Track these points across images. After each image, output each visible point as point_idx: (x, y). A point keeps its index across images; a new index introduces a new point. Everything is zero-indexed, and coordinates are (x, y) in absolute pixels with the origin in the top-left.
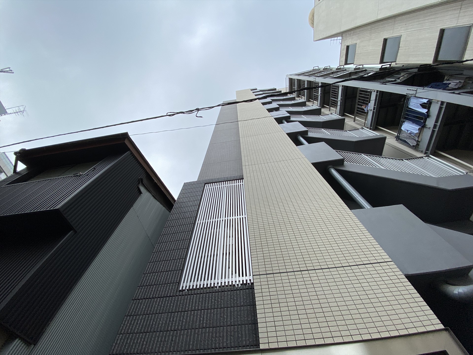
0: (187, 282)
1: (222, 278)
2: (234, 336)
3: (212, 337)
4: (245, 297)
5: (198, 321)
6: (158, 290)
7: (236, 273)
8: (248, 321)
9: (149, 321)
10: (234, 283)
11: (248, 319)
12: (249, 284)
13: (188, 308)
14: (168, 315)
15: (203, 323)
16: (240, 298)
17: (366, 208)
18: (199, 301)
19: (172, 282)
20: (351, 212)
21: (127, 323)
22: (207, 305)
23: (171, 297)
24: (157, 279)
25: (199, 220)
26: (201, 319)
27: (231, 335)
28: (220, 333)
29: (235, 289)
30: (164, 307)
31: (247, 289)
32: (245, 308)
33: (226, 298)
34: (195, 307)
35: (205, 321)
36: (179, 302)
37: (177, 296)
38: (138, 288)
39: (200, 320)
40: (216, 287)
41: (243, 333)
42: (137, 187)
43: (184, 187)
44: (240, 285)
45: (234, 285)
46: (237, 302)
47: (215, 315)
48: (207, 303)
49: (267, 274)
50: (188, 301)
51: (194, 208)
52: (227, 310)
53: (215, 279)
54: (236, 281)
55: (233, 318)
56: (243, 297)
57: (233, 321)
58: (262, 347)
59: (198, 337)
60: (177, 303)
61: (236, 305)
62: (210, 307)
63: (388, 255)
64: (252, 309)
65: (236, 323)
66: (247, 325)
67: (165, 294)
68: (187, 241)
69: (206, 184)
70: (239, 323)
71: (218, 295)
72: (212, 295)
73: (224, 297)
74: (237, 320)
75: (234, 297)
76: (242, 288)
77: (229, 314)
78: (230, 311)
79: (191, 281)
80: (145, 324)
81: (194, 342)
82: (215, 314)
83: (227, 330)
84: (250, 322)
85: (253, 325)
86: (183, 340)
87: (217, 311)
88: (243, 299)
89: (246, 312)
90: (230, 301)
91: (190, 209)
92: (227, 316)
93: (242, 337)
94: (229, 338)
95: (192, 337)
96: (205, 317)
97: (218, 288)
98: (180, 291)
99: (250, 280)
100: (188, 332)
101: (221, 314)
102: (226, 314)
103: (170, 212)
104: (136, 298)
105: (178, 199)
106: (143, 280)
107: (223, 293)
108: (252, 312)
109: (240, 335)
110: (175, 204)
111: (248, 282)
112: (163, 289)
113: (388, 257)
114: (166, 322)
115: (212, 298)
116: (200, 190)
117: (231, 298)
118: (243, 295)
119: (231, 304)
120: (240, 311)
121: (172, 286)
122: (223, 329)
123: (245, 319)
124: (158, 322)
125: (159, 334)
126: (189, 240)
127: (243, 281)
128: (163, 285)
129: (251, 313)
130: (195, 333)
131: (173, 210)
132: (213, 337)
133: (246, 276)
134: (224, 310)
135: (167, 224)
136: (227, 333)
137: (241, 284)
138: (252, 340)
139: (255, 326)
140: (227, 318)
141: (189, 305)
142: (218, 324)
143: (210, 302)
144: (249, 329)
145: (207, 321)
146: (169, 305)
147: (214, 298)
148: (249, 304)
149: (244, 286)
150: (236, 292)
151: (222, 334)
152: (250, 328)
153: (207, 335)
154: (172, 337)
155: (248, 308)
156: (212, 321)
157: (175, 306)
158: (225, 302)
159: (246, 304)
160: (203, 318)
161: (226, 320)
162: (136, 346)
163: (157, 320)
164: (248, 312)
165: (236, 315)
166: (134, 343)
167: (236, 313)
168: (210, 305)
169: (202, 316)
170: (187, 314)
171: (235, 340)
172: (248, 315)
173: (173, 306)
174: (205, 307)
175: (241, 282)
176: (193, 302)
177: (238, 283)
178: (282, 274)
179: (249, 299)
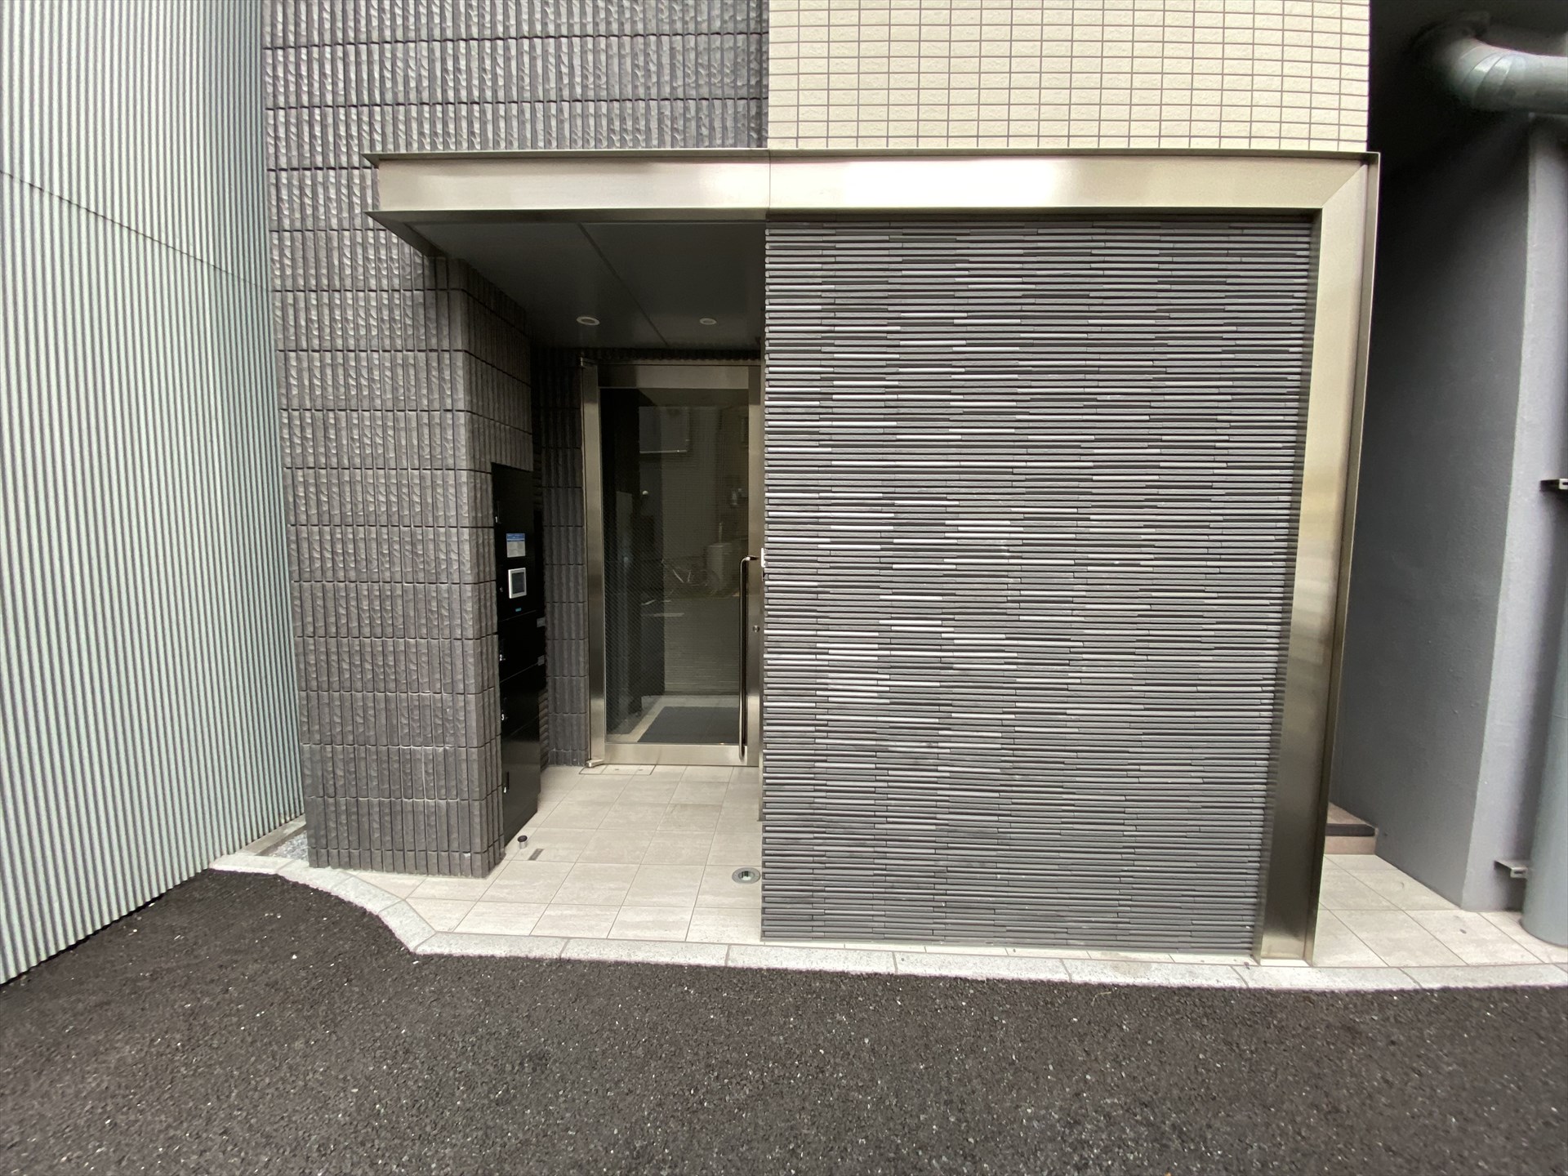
2: (684, 132)
3: (611, 130)
5: (552, 76)
8: (735, 87)
9: (365, 68)
11: (735, 81)
13: (506, 28)
14: (431, 50)
15: (572, 85)
18: (544, 3)
21: (285, 73)
22: (577, 19)
26: (565, 70)
27: (673, 129)
28: (636, 120)
30: (405, 18)
32: (729, 41)
34: (531, 22)
39: (559, 74)
41: (717, 124)
46: (696, 17)
47: (616, 61)
48: (576, 11)
52: (659, 44)
55: (680, 73)
57: (680, 82)
59: (560, 129)
61: (691, 27)
62: (590, 30)
64: (753, 48)
65: (693, 93)
66: (730, 103)
70: (705, 92)
74: (696, 81)
77: (666, 60)
78: (672, 49)
80: (353, 77)
82: (612, 57)
83: (660, 113)
84: (743, 92)
85: (753, 104)
87: (621, 46)
88: (722, 8)
89: (731, 55)
90: (671, 9)
92: (660, 65)
95: (540, 126)
96: (577, 62)
100: (521, 112)
101: (634, 56)
102: (654, 57)
108: (752, 57)
109: (705, 131)
114: (431, 71)
119: (672, 22)
120: (709, 50)
122: (648, 108)
123: (726, 80)
124: (400, 73)
129: (749, 62)
132: (613, 131)
134: (646, 45)
136: (660, 121)
138: (746, 146)
139: (759, 107)
140: (659, 74)
141: (506, 16)
142: (629, 93)
143: (589, 10)
144: (736, 112)
145: (584, 77)
146: (423, 10)
148: (742, 27)
151: (643, 123)
152: (740, 109)
153: (592, 121)
154: (470, 124)
155: (740, 44)
156: (604, 79)
157: (449, 15)
158: (650, 14)
159: (730, 27)
160: (571, 67)
161: (654, 79)
162: (348, 145)
163: (394, 65)
164: (736, 57)
165: (691, 64)
166: (340, 137)
167: (692, 55)
168: (590, 19)
169: (565, 59)
170: (507, 49)
171: (690, 144)
172: (736, 67)
173: (442, 17)
174: (570, 26)
176: (518, 4)
179: (744, 6)
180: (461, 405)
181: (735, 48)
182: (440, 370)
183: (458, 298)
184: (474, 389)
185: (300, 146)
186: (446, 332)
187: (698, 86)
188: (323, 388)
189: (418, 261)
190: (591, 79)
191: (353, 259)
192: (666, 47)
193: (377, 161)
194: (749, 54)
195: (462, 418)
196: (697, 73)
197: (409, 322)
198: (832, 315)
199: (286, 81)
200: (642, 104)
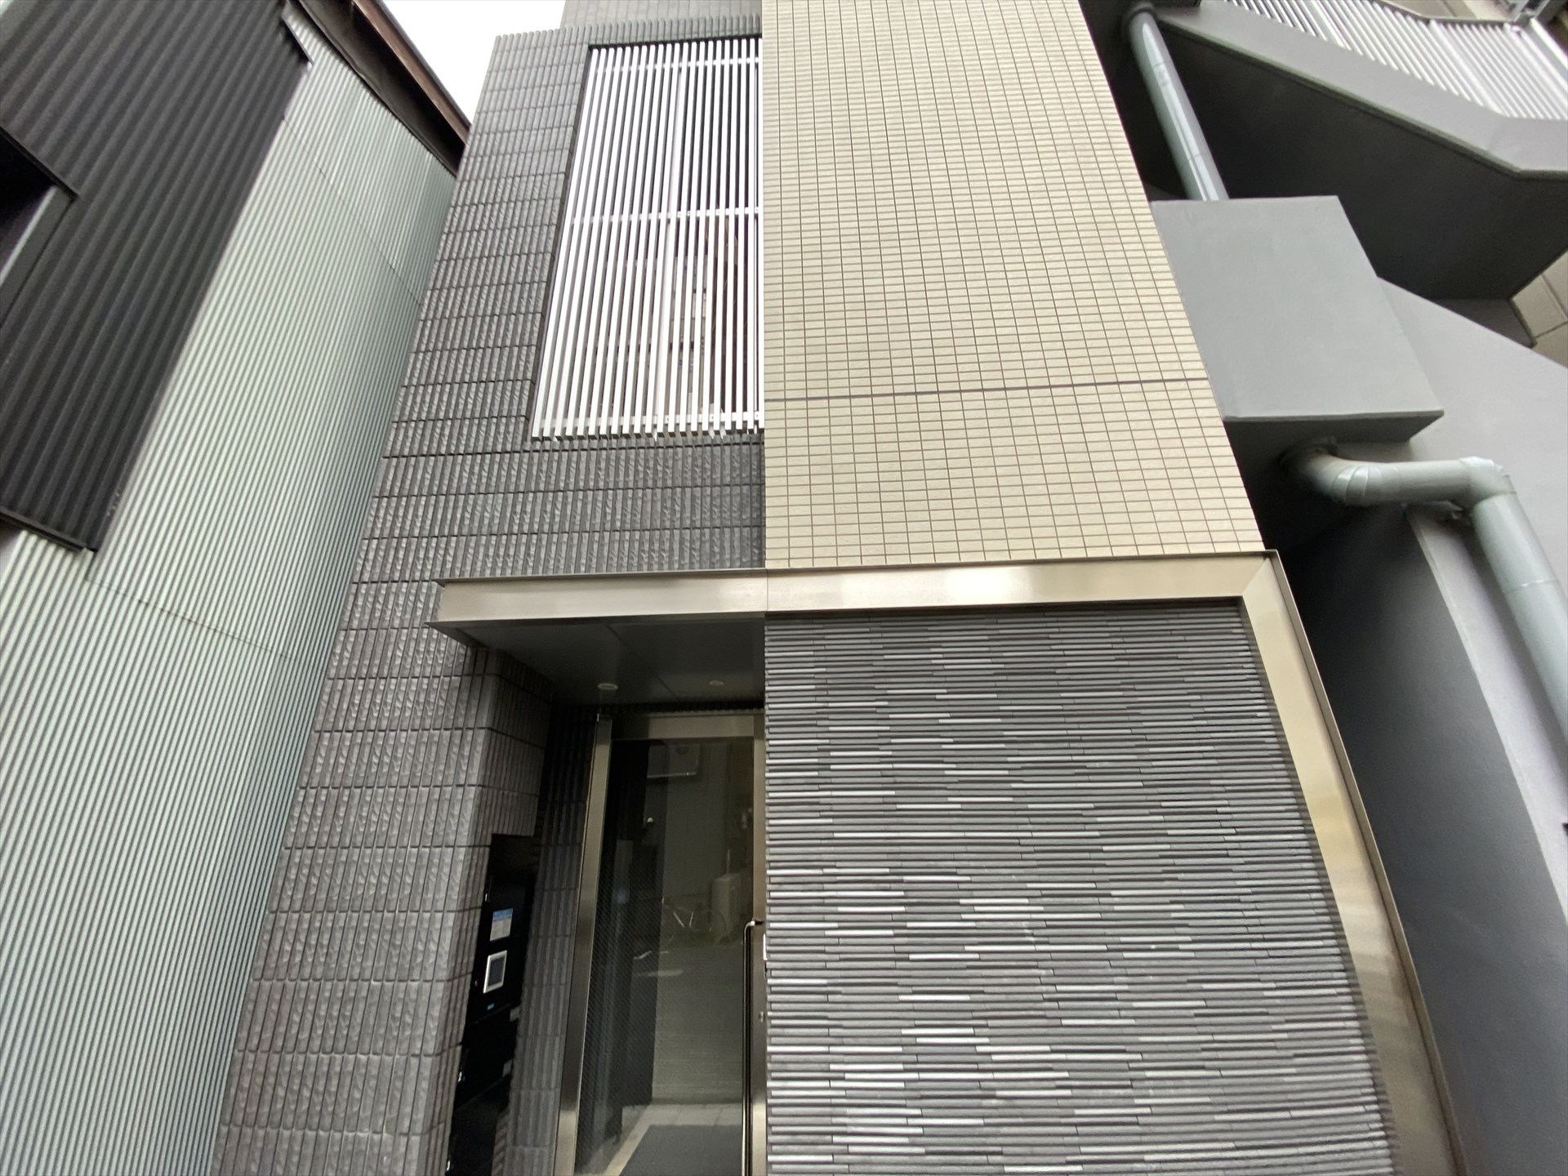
0: (554, 416)
1: (667, 412)
3: (641, 550)
4: (736, 465)
5: (598, 515)
6: (460, 433)
7: (712, 400)
8: (741, 519)
9: (451, 513)
10: (705, 427)
11: (741, 516)
12: (751, 431)
13: (567, 484)
14: (505, 499)
15: (613, 521)
16: (723, 464)
18: (598, 468)
19: (505, 413)
20: (1148, 211)
21: (385, 514)
22: (621, 478)
23: (508, 457)
24: (454, 402)
25: (574, 215)
26: (608, 511)
27: (691, 549)
28: (661, 543)
29: (709, 442)
30: (489, 478)
31: (745, 443)
32: (737, 490)
33: (680, 463)
34: (586, 481)
35: (619, 517)
36: (535, 467)
37: (525, 451)
39: (604, 514)
40: (650, 435)
41: (727, 545)
42: (274, 24)
43: (498, 59)
44: (723, 434)
45: (706, 433)
46: (711, 475)
47: (649, 505)
48: (622, 473)
49: (807, 399)
50: (564, 467)
51: (550, 160)
52: (683, 493)
53: (644, 413)
54: (711, 424)
55: (698, 512)
56: (732, 462)
57: (698, 517)
60: (529, 471)
61: (708, 482)
62: (631, 485)
63: (1204, 360)
64: (754, 494)
65: (708, 524)
66: (736, 530)
67: (486, 444)
68: (539, 289)
69: (595, 51)
70: (717, 523)
71: (656, 454)
72: (637, 455)
73: (675, 461)
74: (711, 516)
75: (703, 463)
76: (728, 441)
77: (688, 503)
78: (693, 496)
79: (566, 415)
80: (439, 517)
81: (589, 561)
82: (646, 501)
83: (682, 538)
84: (748, 522)
85: (755, 530)
86: (558, 553)
87: (653, 495)
88: (731, 469)
89: (738, 499)
90: (693, 471)
91: (535, 163)
92: (683, 507)
93: (722, 553)
94: (687, 555)
95: (584, 550)
96: (619, 506)
97: (655, 436)
98: (534, 440)
99: (756, 423)
100: (570, 539)
101: (664, 500)
102: (679, 501)
103: (455, 177)
104: (397, 453)
105: (479, 113)
106: (404, 404)
107: (671, 450)
108: (752, 501)
109: (716, 549)
110: (471, 138)
111: (750, 426)
112: (479, 434)
113: (1200, 365)
114: (503, 513)
115: (637, 461)
116: (572, 80)
117: (693, 465)
118: (732, 457)
119: (694, 479)
120: (721, 496)
121: (507, 425)
123: (734, 515)
124: (478, 514)
125: (488, 541)
126: (544, 285)
127: (734, 424)
128: (477, 422)
130: (591, 542)
131: (467, 165)
132: (643, 551)
133: (745, 409)
134: (674, 494)
135: (452, 220)
136: (681, 543)
137: (728, 432)
138: (748, 559)
139: (760, 532)
140: (682, 512)
141: (568, 476)
142: (657, 524)
143: (631, 473)
144: (742, 534)
145: (624, 515)
146: (505, 475)
147: (642, 462)
148: (746, 481)
149: (737, 436)
150: (712, 451)
151: (667, 545)
152: (745, 534)
153: (626, 545)
154: (528, 548)
155: (744, 491)
156: (639, 516)
157: (523, 475)
158: (678, 475)
159: (738, 481)
160: (614, 508)
161: (678, 515)
162: (424, 565)
163: (474, 507)
164: (742, 499)
165: (708, 506)
166: (418, 559)
167: (708, 499)
168: (631, 478)
169: (610, 504)
170: (565, 498)
171: (704, 558)
172: (741, 506)
173: (518, 477)
174: (616, 482)
175: (728, 427)
176: (578, 469)
177: (716, 427)
178: (855, 401)
179: (748, 469)
180: (474, 780)
181: (741, 494)
182: (461, 747)
183: (491, 682)
184: (488, 764)
185: (384, 565)
186: (474, 712)
187: (712, 519)
188: (346, 766)
189: (462, 651)
190: (629, 516)
191: (405, 652)
192: (688, 495)
193: (443, 583)
194: (751, 497)
195: (472, 792)
196: (711, 511)
197: (442, 703)
198: (825, 693)
199: (385, 519)
200: (668, 532)
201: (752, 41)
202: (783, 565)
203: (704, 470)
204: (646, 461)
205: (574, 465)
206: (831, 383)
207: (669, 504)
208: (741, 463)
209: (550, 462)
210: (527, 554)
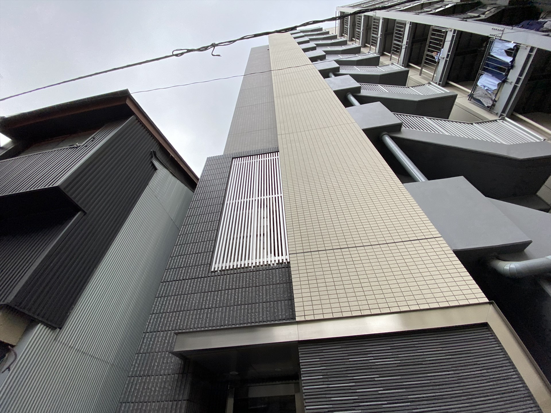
0: (219, 263)
1: (256, 258)
2: (270, 311)
3: (248, 313)
4: (281, 276)
5: (233, 299)
6: (188, 272)
7: (271, 253)
9: (181, 301)
10: (269, 263)
11: (284, 296)
12: (285, 263)
13: (222, 288)
14: (201, 295)
15: (238, 301)
16: (276, 276)
17: (421, 181)
18: (233, 281)
19: (203, 264)
20: (403, 186)
21: (159, 304)
22: (241, 284)
23: (203, 279)
24: (186, 261)
25: (228, 201)
26: (236, 297)
27: (267, 311)
28: (255, 309)
29: (271, 268)
30: (196, 288)
31: (283, 268)
32: (282, 285)
33: (261, 276)
34: (229, 286)
35: (240, 299)
36: (212, 282)
37: (209, 277)
38: (166, 271)
39: (235, 298)
40: (251, 267)
41: (280, 308)
42: (150, 162)
43: (207, 163)
45: (270, 265)
46: (272, 280)
47: (251, 293)
48: (241, 282)
49: (304, 252)
50: (221, 281)
51: (221, 187)
52: (263, 288)
53: (249, 260)
54: (271, 261)
55: (268, 295)
56: (279, 275)
57: (268, 297)
58: (298, 319)
59: (233, 314)
60: (209, 284)
61: (271, 283)
62: (244, 286)
63: (438, 231)
64: (288, 287)
65: (272, 300)
66: (283, 302)
67: (196, 275)
68: (216, 223)
69: (234, 159)
70: (275, 299)
71: (253, 274)
72: (246, 275)
73: (259, 276)
74: (273, 296)
75: (269, 276)
76: (277, 267)
77: (264, 292)
79: (223, 262)
80: (177, 304)
81: (229, 318)
83: (263, 306)
84: (287, 298)
85: (290, 301)
86: (218, 316)
87: (252, 289)
88: (279, 278)
89: (283, 289)
90: (266, 279)
91: (217, 188)
92: (263, 293)
93: (278, 312)
94: (265, 314)
95: (227, 313)
96: (240, 295)
97: (252, 267)
98: (212, 272)
99: (286, 259)
100: (222, 310)
101: (256, 292)
102: (261, 291)
103: (194, 192)
104: (165, 281)
105: (201, 176)
106: (171, 263)
107: (258, 272)
108: (288, 289)
109: (276, 310)
110: (199, 183)
111: (285, 261)
112: (193, 271)
113: (437, 232)
114: (199, 301)
115: (246, 277)
116: (228, 166)
117: (266, 277)
118: (279, 273)
119: (266, 282)
120: (276, 288)
121: (203, 268)
122: (259, 305)
123: (282, 296)
124: (191, 302)
125: (193, 313)
126: (218, 221)
127: (279, 261)
128: (193, 267)
129: (287, 290)
130: (230, 311)
131: (197, 190)
132: (249, 313)
133: (282, 255)
134: (259, 288)
135: (191, 205)
136: (263, 309)
137: (277, 264)
138: (288, 314)
139: (291, 302)
140: (262, 296)
141: (222, 285)
142: (254, 302)
143: (244, 282)
144: (285, 304)
145: (241, 298)
146: (201, 285)
147: (248, 277)
148: (285, 282)
149: (280, 265)
150: (272, 271)
151: (257, 310)
153: (243, 311)
154: (207, 315)
155: (285, 286)
156: (247, 299)
157: (207, 286)
158: (260, 281)
159: (282, 282)
160: (238, 296)
162: (170, 324)
163: (190, 299)
164: (284, 289)
165: (271, 292)
166: (168, 321)
167: (272, 290)
168: (244, 284)
169: (237, 294)
170: (221, 293)
171: (272, 315)
172: (284, 292)
173: (206, 286)
174: (239, 286)
175: (277, 262)
176: (226, 282)
177: (273, 262)
178: (320, 252)
179: (285, 277)
181: (283, 287)
183: (190, 377)
185: (156, 325)
186: (182, 392)
187: (273, 298)
189: (180, 362)
190: (243, 299)
191: (159, 363)
192: (264, 289)
193: (177, 334)
194: (287, 288)
197: (170, 388)
198: (327, 380)
199: (158, 306)
201: (276, 153)
202: (302, 319)
203: (269, 279)
204: (250, 277)
205: (225, 280)
206: (311, 247)
207: (257, 293)
208: (282, 275)
209: (217, 280)
210: (207, 317)
